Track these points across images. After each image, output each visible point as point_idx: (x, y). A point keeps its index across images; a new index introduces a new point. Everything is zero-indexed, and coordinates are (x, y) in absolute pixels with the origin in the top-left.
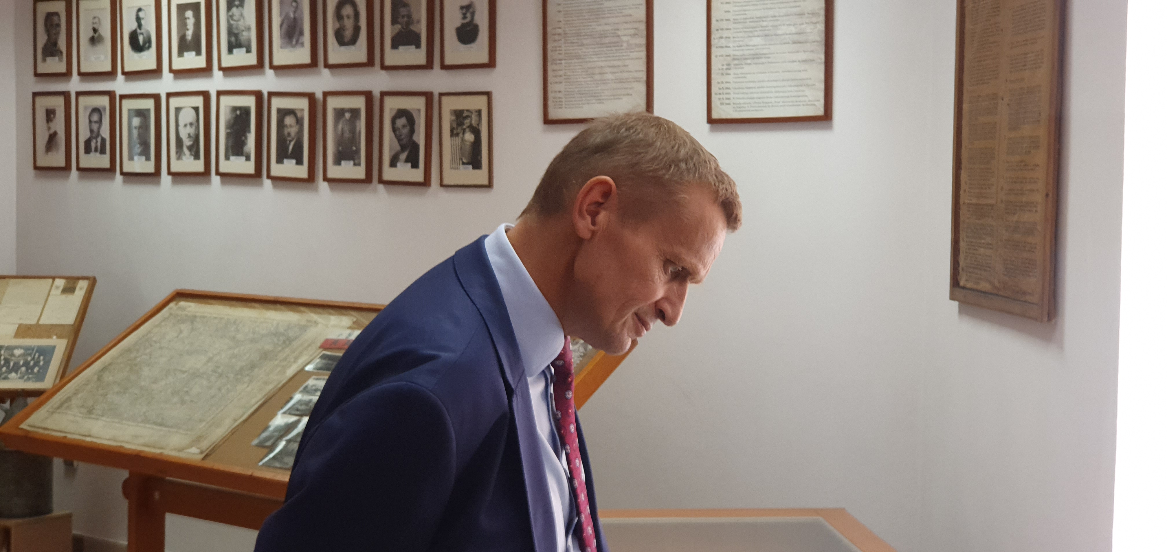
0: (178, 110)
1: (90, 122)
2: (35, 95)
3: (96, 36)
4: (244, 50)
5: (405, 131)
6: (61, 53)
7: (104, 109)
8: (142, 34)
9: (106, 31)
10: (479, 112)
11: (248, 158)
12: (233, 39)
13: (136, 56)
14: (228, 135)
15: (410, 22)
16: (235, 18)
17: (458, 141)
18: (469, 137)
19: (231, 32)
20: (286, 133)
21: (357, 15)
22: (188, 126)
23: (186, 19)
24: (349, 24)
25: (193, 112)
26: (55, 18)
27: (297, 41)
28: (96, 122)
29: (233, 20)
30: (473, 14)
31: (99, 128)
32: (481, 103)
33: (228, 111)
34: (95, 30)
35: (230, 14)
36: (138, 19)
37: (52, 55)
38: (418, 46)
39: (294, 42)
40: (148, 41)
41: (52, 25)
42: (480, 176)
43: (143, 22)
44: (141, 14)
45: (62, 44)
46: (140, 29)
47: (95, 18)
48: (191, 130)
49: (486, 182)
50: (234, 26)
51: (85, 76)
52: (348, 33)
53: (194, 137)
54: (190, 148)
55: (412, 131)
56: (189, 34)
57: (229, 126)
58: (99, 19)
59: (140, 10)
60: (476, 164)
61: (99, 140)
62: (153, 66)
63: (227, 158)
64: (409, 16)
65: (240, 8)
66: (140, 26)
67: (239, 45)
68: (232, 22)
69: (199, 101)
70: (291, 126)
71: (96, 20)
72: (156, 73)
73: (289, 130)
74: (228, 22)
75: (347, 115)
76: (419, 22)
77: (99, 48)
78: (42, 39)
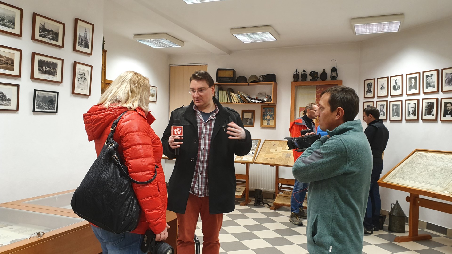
0: (409, 104)
1: (380, 108)
2: (364, 102)
3: (382, 87)
4: (432, 87)
6: (372, 92)
7: (385, 105)
8: (397, 86)
9: (386, 86)
11: (433, 115)
12: (428, 85)
13: (395, 91)
14: (426, 110)
16: (429, 80)
19: (427, 83)
20: (447, 108)
22: (412, 108)
23: (412, 81)
25: (414, 104)
26: (370, 84)
28: (382, 108)
29: (428, 80)
31: (383, 109)
33: (426, 103)
34: (382, 86)
35: (427, 79)
36: (396, 82)
37: (369, 93)
39: (451, 84)
40: (399, 87)
41: (369, 86)
43: (397, 83)
44: (397, 81)
45: (372, 90)
46: (396, 85)
47: (382, 83)
48: (413, 109)
51: (378, 97)
53: (414, 111)
54: (412, 114)
56: (413, 85)
57: (426, 107)
58: (384, 84)
59: (396, 80)
61: (383, 112)
62: (401, 93)
63: (425, 115)
65: (431, 77)
66: (396, 84)
67: (430, 86)
68: (428, 81)
69: (416, 102)
70: (449, 107)
71: (383, 84)
72: (401, 95)
73: (448, 108)
74: (426, 81)
77: (383, 90)
78: (366, 89)
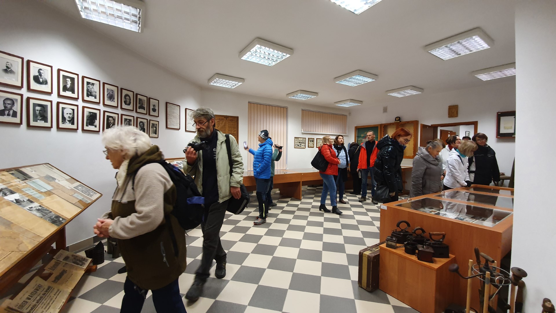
0: (63, 108)
3: (8, 70)
5: (142, 126)
7: (16, 100)
9: (17, 70)
10: (157, 124)
13: (37, 85)
15: (142, 104)
17: (153, 129)
18: (155, 129)
21: (130, 99)
23: (67, 81)
24: (128, 101)
27: (113, 100)
28: (9, 104)
30: (155, 107)
31: (12, 107)
32: (157, 123)
38: (144, 110)
39: (112, 100)
40: (46, 82)
42: (156, 136)
43: (42, 74)
47: (8, 62)
49: (157, 137)
50: (90, 90)
52: (128, 102)
55: (144, 126)
58: (12, 65)
60: (156, 134)
61: (11, 111)
64: (142, 103)
65: (92, 86)
75: (128, 120)
76: (145, 105)
77: (11, 75)
